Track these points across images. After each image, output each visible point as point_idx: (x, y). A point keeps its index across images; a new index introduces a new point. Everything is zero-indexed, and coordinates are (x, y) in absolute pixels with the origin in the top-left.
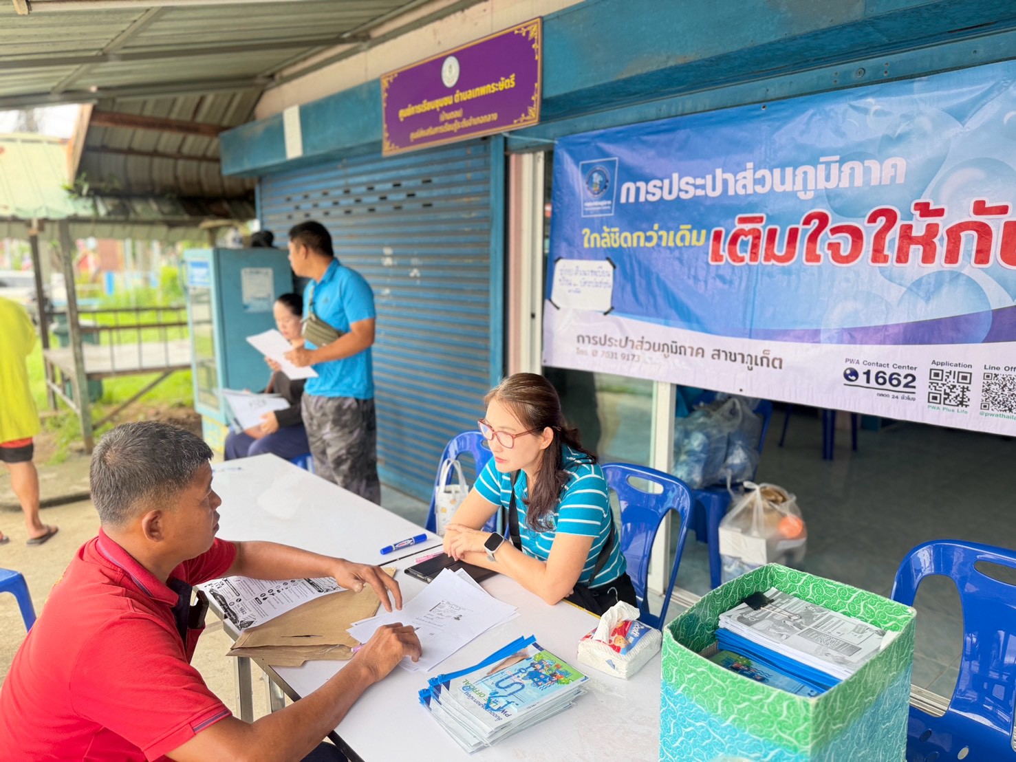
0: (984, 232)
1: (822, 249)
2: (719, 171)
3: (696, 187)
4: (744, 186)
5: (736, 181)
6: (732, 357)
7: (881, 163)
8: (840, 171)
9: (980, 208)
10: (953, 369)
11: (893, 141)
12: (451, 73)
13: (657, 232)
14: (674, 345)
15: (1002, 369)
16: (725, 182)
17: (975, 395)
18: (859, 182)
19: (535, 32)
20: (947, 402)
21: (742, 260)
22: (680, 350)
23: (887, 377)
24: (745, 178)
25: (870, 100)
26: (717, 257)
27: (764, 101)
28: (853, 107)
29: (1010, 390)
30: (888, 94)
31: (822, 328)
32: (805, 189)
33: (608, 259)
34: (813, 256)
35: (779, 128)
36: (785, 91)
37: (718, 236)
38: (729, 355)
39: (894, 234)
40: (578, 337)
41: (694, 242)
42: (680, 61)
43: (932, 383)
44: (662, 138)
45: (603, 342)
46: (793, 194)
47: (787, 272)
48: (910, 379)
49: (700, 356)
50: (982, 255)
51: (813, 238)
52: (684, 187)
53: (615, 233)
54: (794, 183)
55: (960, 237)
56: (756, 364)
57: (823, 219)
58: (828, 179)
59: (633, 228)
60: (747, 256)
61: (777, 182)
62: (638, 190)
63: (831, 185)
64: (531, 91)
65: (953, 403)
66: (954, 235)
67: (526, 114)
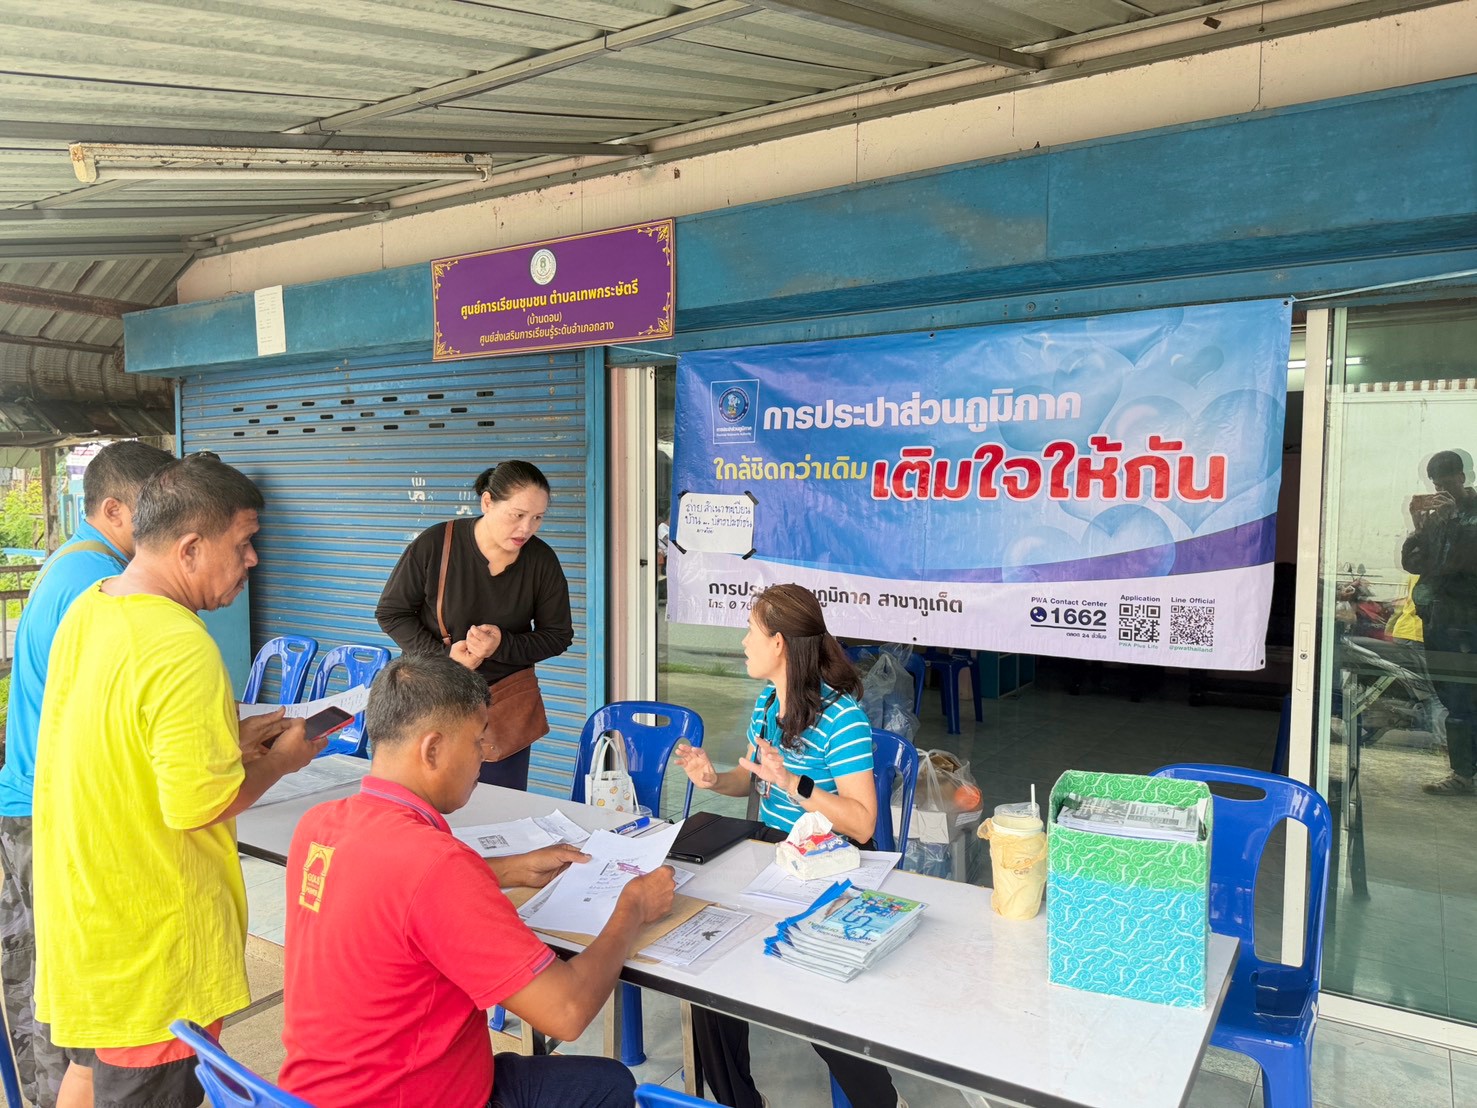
0: (1162, 467)
1: (997, 483)
2: (881, 400)
3: (854, 416)
4: (910, 417)
5: (900, 411)
6: (902, 602)
7: (1056, 397)
8: (1014, 405)
9: (1155, 443)
10: (1142, 603)
11: (1065, 377)
12: (543, 268)
13: (809, 463)
14: (833, 591)
15: (1188, 600)
16: (888, 412)
17: (1164, 629)
18: (1033, 415)
19: (665, 232)
20: (1138, 638)
21: (910, 494)
22: (841, 597)
23: (1077, 615)
24: (910, 408)
25: (1044, 334)
26: (882, 493)
27: (932, 330)
28: (1025, 340)
29: (1196, 622)
30: (1061, 330)
31: (1003, 566)
32: (977, 422)
33: (747, 493)
34: (986, 491)
35: (948, 358)
36: (953, 320)
37: (880, 469)
38: (899, 600)
39: (1072, 467)
40: (711, 586)
41: (854, 475)
42: (850, 284)
43: (1122, 619)
44: (817, 361)
45: (743, 591)
46: (964, 427)
47: (961, 507)
48: (1100, 615)
49: (865, 602)
50: (1162, 489)
51: (987, 473)
52: (839, 414)
53: (757, 463)
54: (965, 415)
55: (1139, 472)
56: (932, 609)
57: (997, 453)
58: (1001, 412)
59: (781, 459)
60: (915, 491)
61: (945, 413)
62: (785, 416)
63: (1005, 418)
65: (1144, 638)
66: (1132, 467)
67: (656, 326)
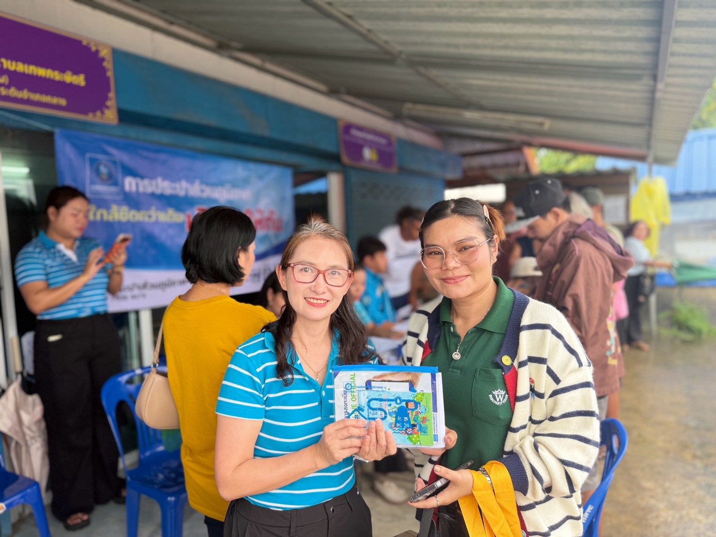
3: (171, 188)
13: (154, 212)
16: (186, 189)
22: (173, 285)
62: (137, 185)
64: (106, 98)
67: (103, 113)
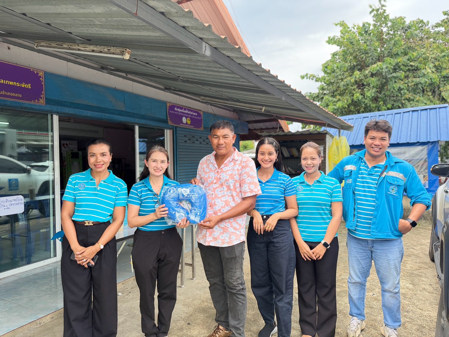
19: (41, 74)
64: (41, 94)
67: (38, 100)
